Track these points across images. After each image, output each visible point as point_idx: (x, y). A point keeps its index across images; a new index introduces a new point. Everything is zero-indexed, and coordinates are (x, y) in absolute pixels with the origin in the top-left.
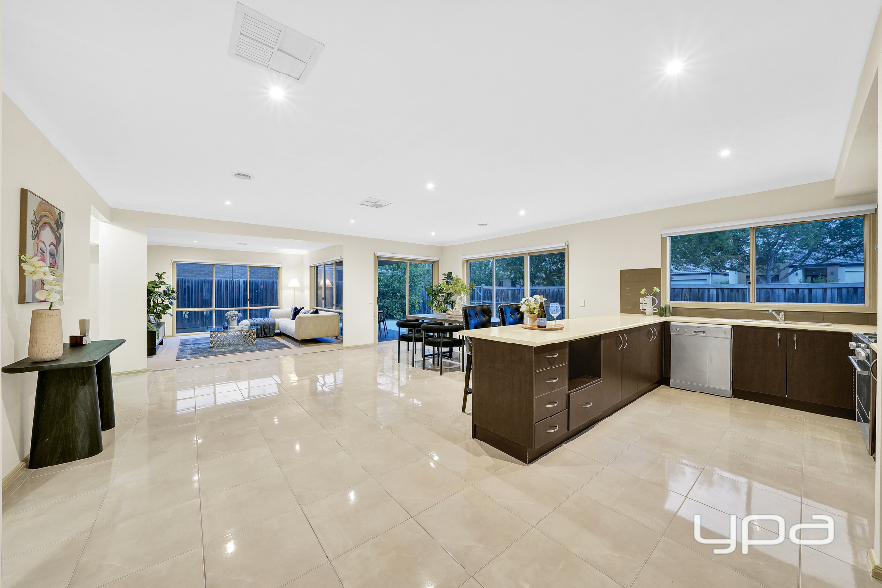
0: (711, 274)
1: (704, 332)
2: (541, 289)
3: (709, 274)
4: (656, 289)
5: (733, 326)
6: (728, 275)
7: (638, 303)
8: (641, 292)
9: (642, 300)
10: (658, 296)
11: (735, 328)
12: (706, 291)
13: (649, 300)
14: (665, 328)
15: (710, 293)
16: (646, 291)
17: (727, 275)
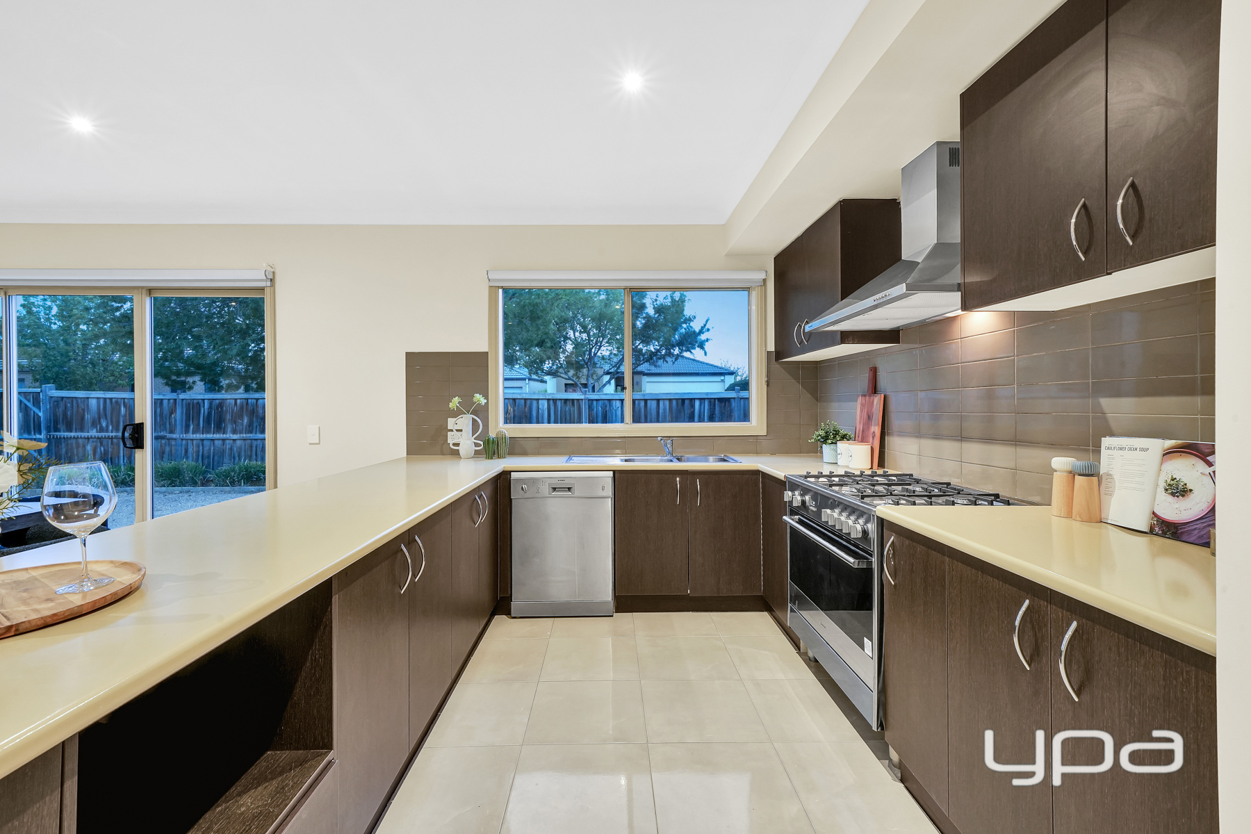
0: (527, 380)
1: (569, 489)
2: (236, 400)
3: (524, 379)
4: (479, 398)
5: (614, 472)
6: (546, 382)
7: (444, 430)
8: (451, 405)
9: (451, 422)
10: (481, 412)
11: (618, 475)
12: (535, 403)
13: (465, 422)
14: (501, 485)
15: (540, 407)
16: (459, 403)
17: (543, 381)
